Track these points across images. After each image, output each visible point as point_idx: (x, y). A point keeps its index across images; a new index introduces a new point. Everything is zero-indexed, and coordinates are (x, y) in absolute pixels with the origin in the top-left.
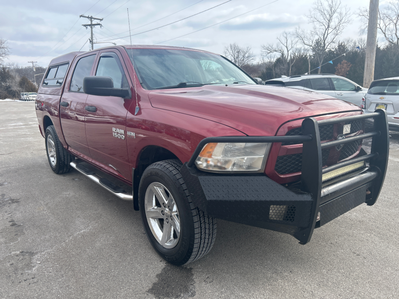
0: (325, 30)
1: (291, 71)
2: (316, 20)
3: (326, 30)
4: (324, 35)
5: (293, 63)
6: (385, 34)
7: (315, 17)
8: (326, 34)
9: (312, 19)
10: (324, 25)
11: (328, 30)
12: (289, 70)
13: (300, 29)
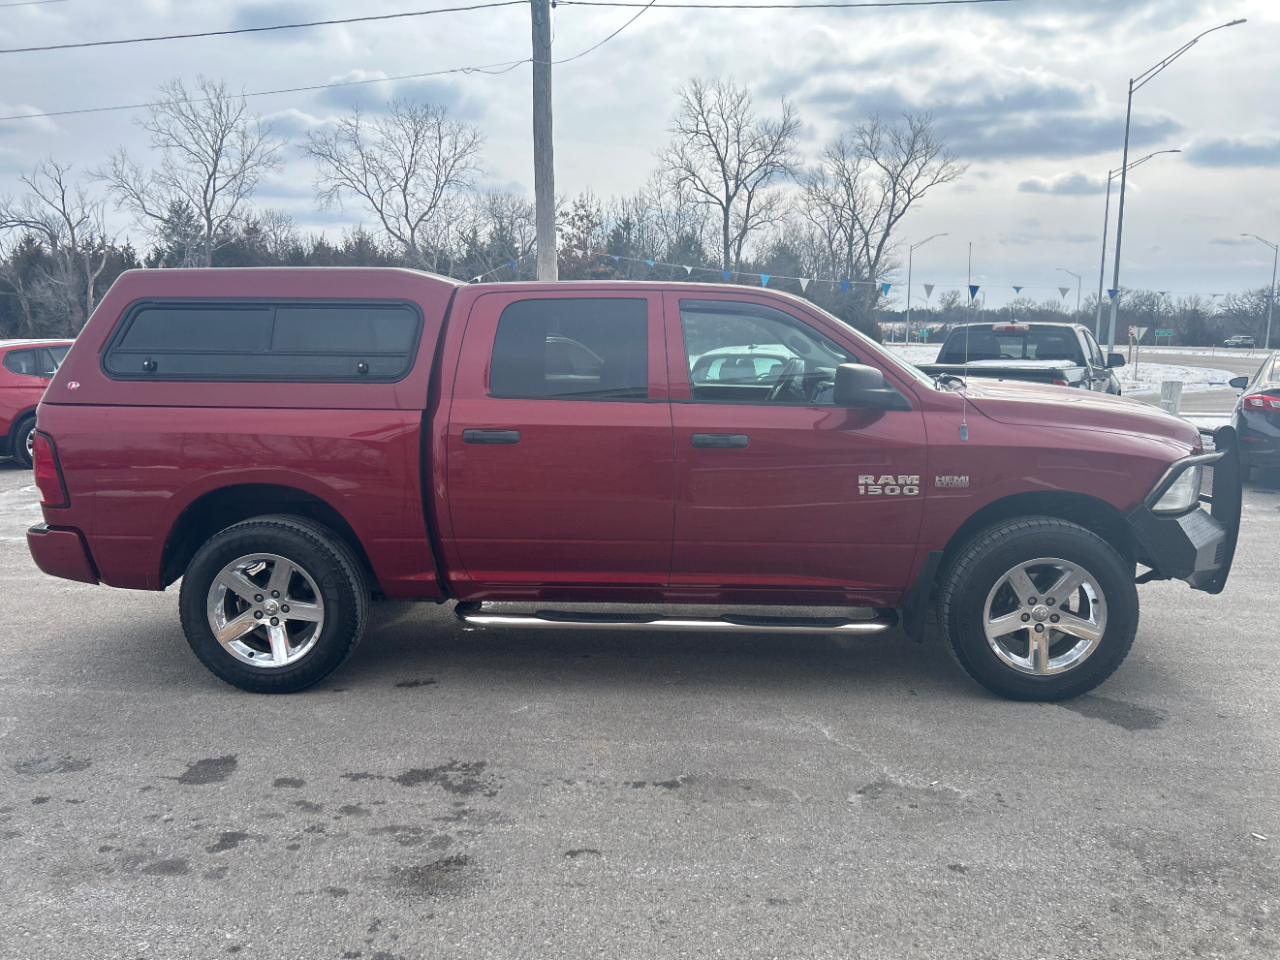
0: (207, 177)
1: (94, 296)
2: (175, 143)
3: (210, 177)
4: (206, 192)
5: (99, 272)
6: (381, 212)
7: (172, 131)
8: (211, 190)
9: (162, 136)
10: (202, 161)
11: (215, 179)
12: (86, 293)
13: (127, 163)
